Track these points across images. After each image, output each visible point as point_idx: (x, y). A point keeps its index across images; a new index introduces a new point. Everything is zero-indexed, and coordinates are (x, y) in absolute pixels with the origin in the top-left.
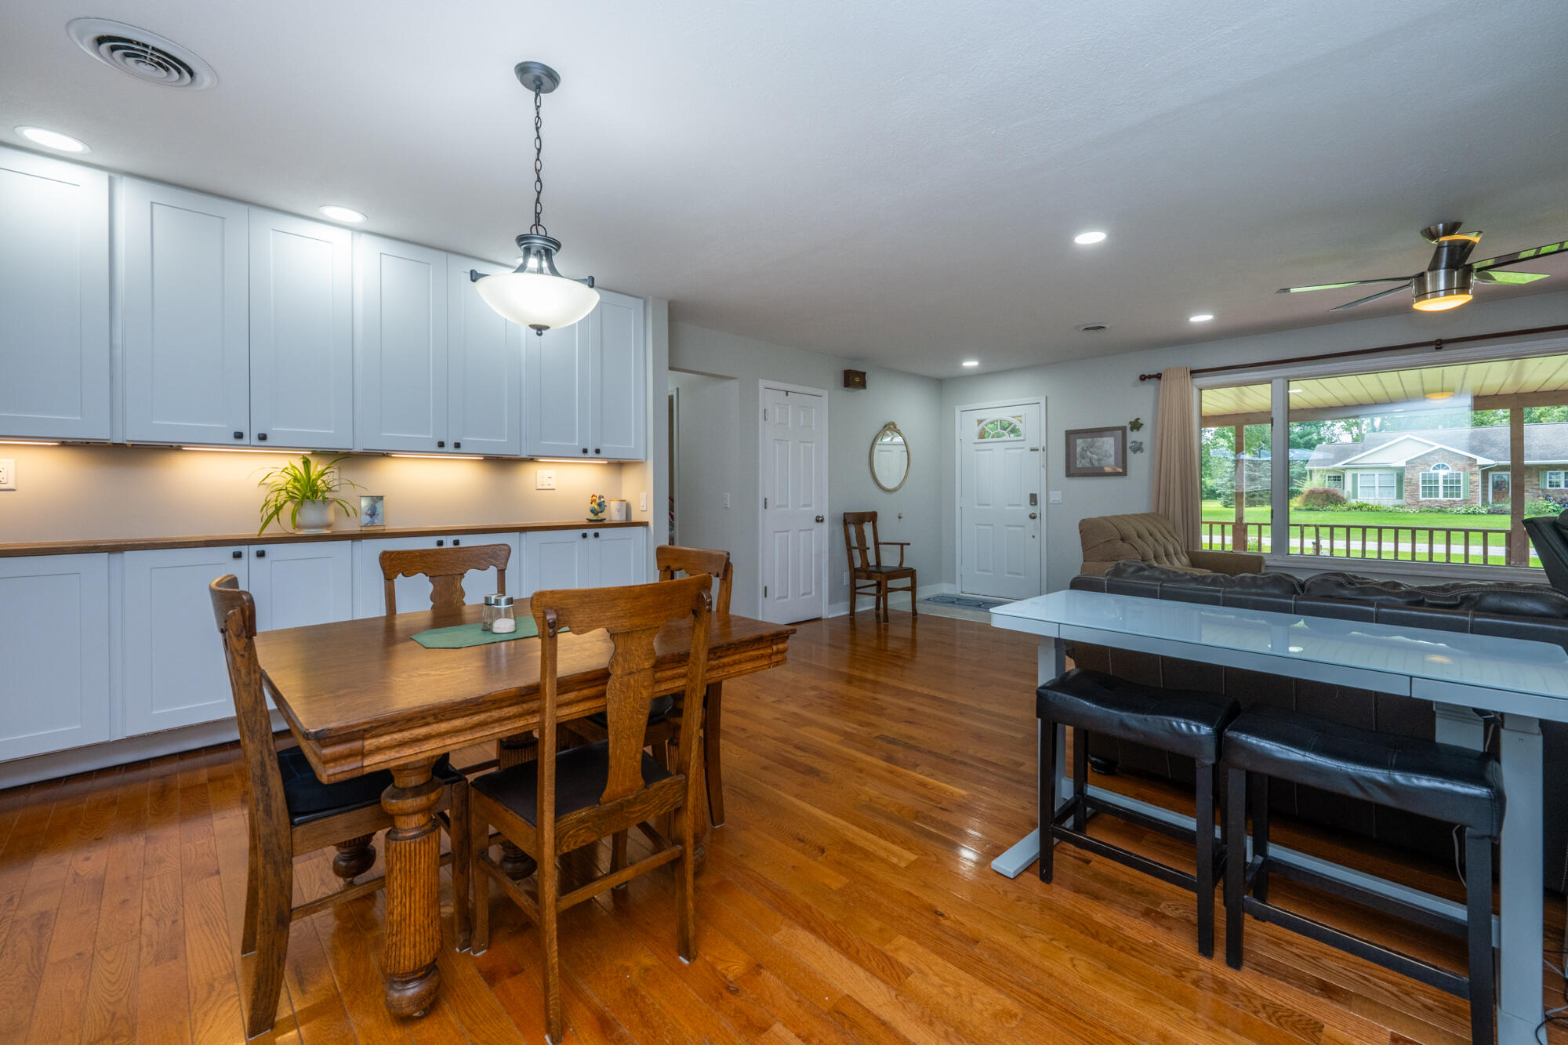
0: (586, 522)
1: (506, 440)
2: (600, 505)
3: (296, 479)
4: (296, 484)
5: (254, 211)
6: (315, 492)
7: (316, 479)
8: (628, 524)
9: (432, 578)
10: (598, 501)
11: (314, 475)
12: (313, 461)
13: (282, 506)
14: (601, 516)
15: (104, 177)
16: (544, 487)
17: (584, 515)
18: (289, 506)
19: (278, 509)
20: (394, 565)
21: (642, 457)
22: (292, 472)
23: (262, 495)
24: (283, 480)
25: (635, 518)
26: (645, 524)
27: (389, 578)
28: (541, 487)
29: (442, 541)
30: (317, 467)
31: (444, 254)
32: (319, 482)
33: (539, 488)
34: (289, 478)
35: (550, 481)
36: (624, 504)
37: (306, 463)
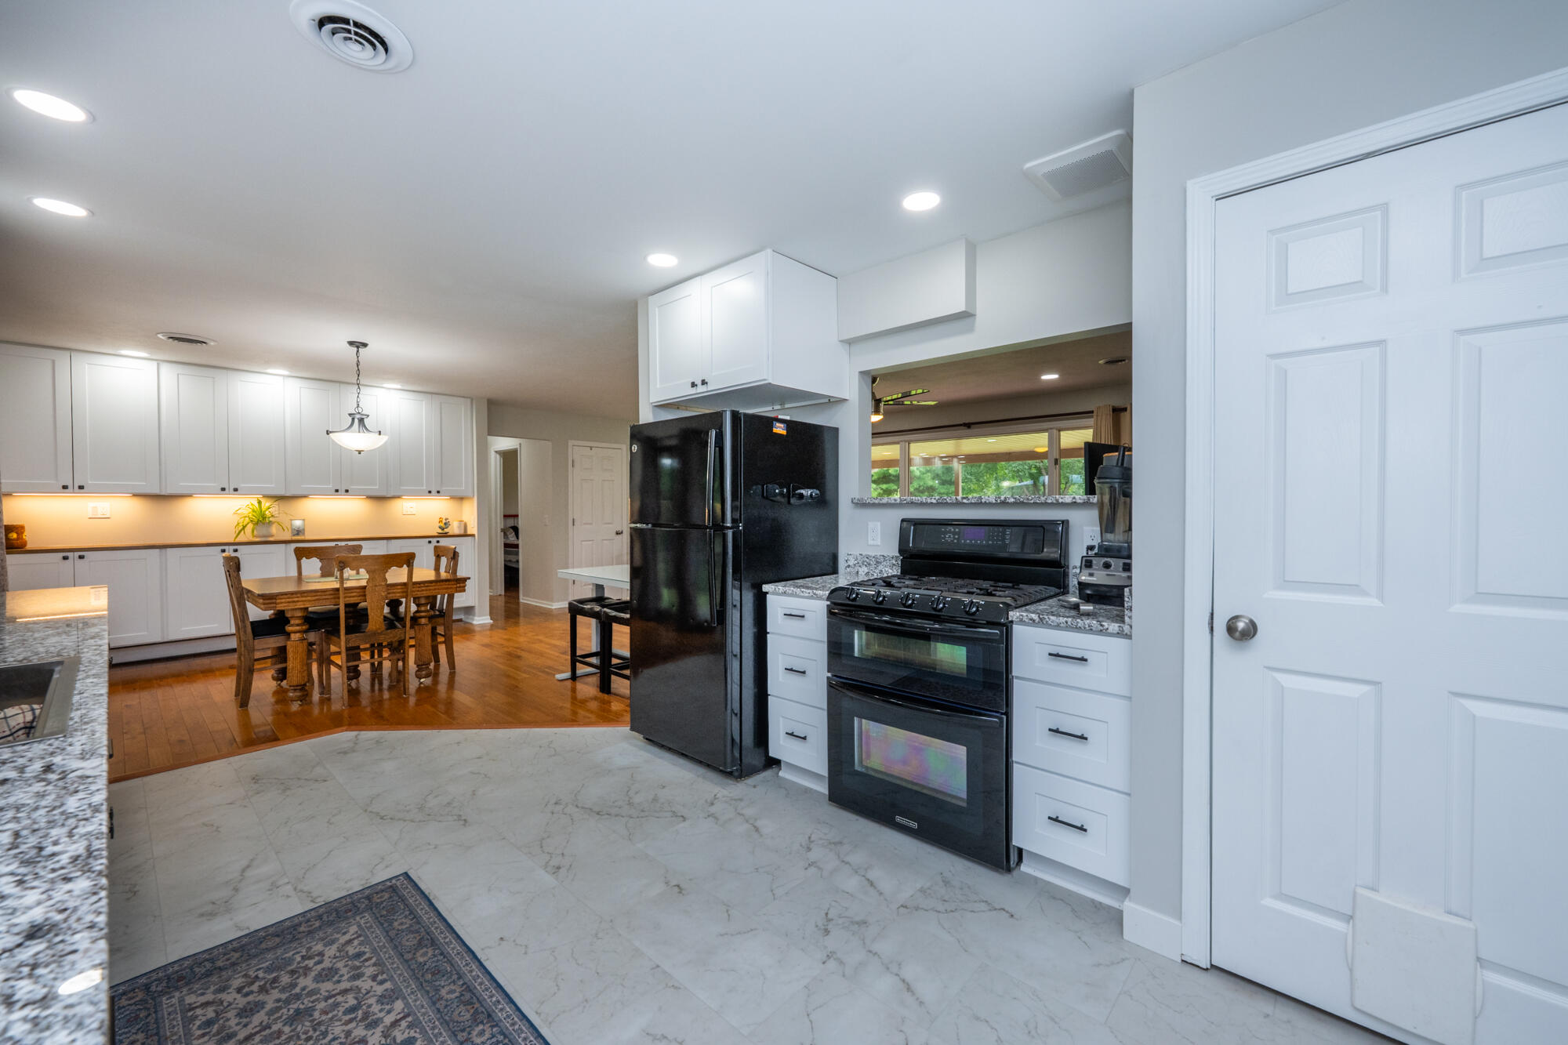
0: (437, 534)
1: (377, 487)
2: (445, 524)
3: (253, 511)
4: (254, 514)
5: (230, 373)
6: (264, 518)
7: (265, 511)
8: (465, 535)
9: (321, 560)
10: (444, 521)
11: (263, 509)
12: (263, 501)
13: (246, 525)
14: (447, 530)
15: (155, 364)
16: (408, 513)
17: (436, 531)
18: (250, 526)
19: (244, 527)
20: (301, 554)
21: (470, 495)
22: (251, 507)
23: (236, 519)
24: (246, 511)
25: (469, 532)
26: (473, 535)
27: (299, 559)
28: (406, 514)
30: (266, 504)
31: (338, 384)
32: (267, 512)
34: (251, 510)
35: (412, 510)
36: (463, 524)
37: (260, 502)
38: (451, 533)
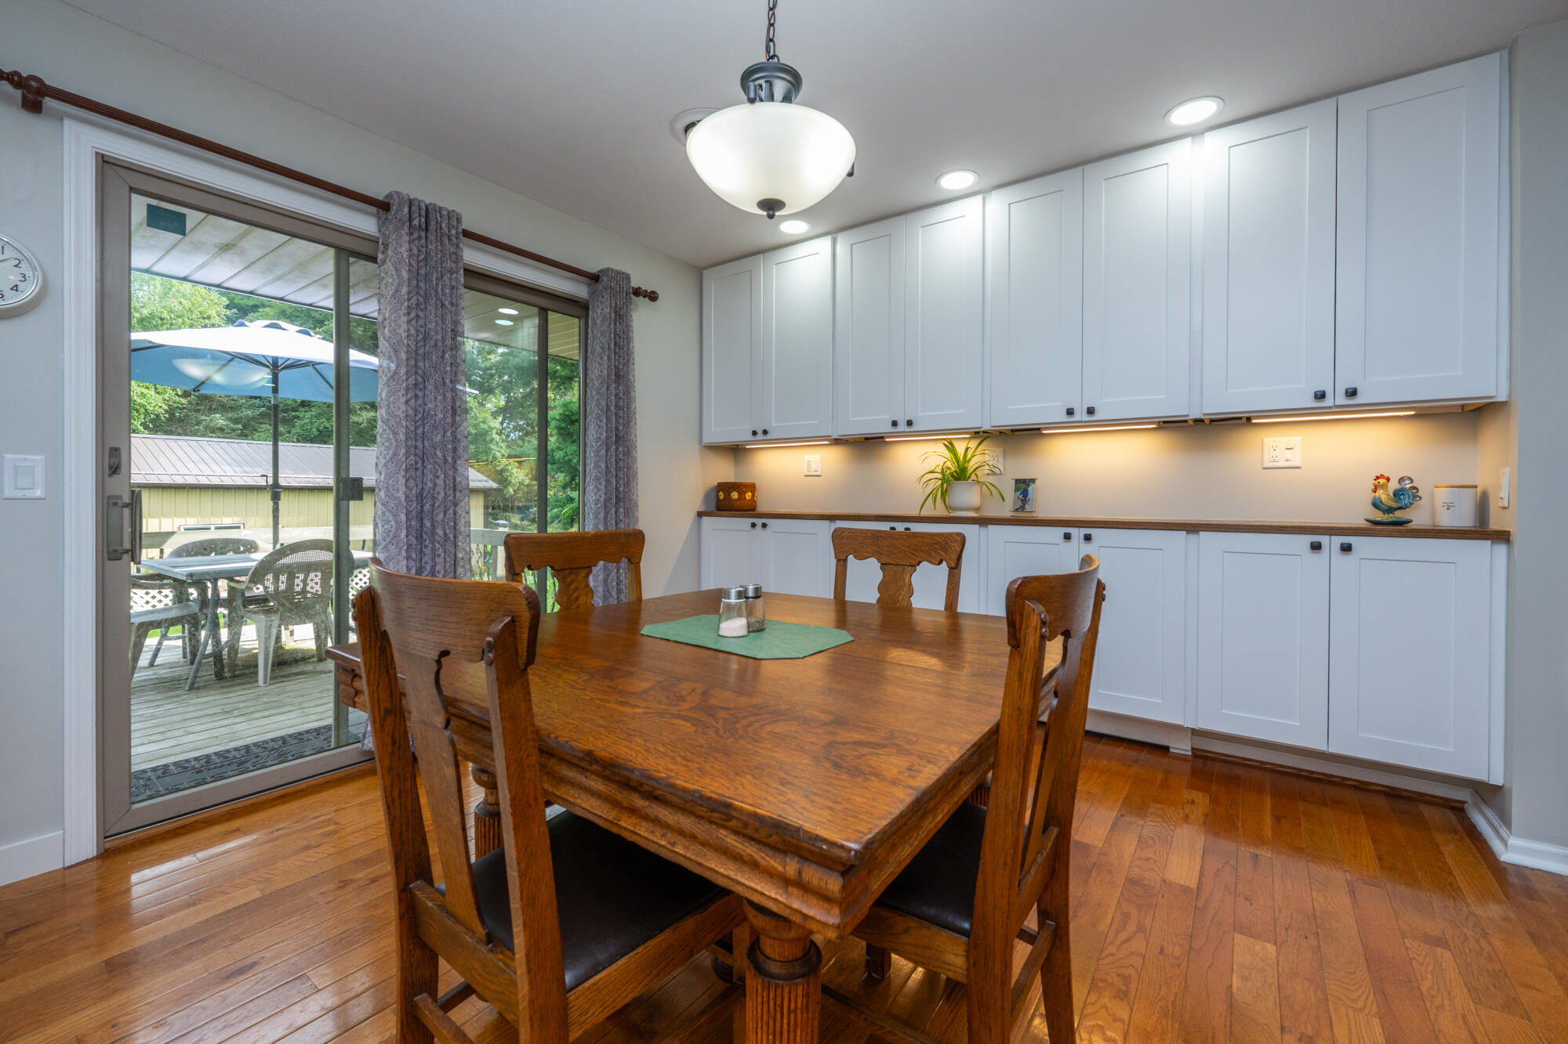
0: (1362, 523)
1: (1164, 395)
5: (910, 219)
9: (883, 565)
10: (1393, 485)
14: (1399, 515)
15: (830, 239)
16: (1277, 465)
19: (934, 490)
20: (847, 546)
25: (1494, 525)
26: (1505, 537)
28: (1272, 465)
29: (1070, 534)
33: (1267, 464)
35: (1289, 454)
36: (1473, 495)
38: (1415, 524)
